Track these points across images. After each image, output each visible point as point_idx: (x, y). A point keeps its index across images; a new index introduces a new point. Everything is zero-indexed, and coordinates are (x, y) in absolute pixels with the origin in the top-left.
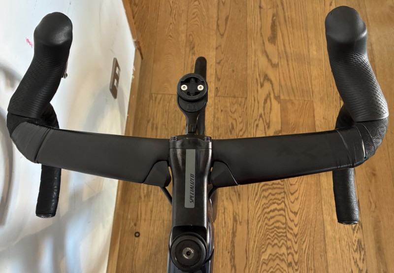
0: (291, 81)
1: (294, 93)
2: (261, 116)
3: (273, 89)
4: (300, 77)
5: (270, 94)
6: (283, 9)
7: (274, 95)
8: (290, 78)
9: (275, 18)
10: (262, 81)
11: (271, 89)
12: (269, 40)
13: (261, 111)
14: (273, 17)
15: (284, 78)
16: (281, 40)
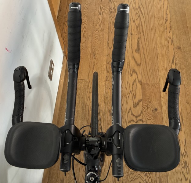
0: (147, 73)
1: (149, 79)
2: (131, 92)
3: (138, 77)
4: (153, 71)
5: (136, 80)
6: (144, 35)
7: (138, 80)
8: (147, 71)
9: (139, 39)
10: (131, 73)
11: (137, 78)
12: (136, 51)
13: (131, 89)
14: (138, 39)
15: (144, 71)
16: (143, 51)
